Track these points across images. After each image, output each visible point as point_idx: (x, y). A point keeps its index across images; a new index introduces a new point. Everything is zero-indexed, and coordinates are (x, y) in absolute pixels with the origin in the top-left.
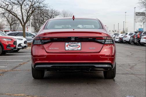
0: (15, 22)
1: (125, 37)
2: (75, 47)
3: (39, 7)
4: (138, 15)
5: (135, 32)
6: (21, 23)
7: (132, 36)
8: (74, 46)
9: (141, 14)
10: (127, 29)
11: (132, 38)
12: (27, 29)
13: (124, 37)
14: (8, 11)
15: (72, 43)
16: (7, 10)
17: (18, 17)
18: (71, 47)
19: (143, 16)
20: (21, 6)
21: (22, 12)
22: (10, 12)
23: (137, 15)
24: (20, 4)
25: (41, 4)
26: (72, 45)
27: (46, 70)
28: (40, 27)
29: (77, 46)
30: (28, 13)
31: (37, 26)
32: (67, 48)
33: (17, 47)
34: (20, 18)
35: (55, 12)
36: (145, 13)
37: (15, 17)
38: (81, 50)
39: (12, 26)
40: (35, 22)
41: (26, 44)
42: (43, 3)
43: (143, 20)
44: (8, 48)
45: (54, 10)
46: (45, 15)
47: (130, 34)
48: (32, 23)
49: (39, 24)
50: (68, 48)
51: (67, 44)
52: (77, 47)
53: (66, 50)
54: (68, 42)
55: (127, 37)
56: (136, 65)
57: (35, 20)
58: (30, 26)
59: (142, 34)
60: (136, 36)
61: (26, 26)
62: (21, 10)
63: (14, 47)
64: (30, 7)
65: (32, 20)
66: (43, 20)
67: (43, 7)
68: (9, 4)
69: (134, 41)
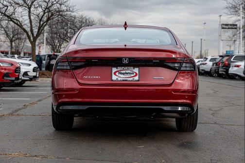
0: (19, 36)
1: (203, 64)
2: (129, 75)
3: (59, 11)
4: (226, 28)
5: (220, 56)
6: (29, 38)
7: (214, 62)
8: (127, 73)
9: (231, 27)
10: (206, 51)
11: (215, 66)
12: (40, 49)
13: (201, 64)
14: (8, 16)
15: (123, 68)
16: (5, 15)
17: (25, 27)
18: (122, 76)
19: (233, 30)
20: (30, 8)
21: (30, 18)
22: (10, 18)
23: (223, 28)
24: (28, 5)
25: (62, 6)
26: (124, 72)
27: (77, 115)
28: (60, 45)
29: (133, 73)
30: (41, 20)
31: (56, 44)
32: (114, 78)
33: (21, 77)
34: (26, 29)
35: (86, 21)
36: (236, 25)
37: (18, 27)
38: (138, 81)
39: (13, 43)
40: (52, 37)
41: (36, 73)
42: (66, 4)
43: (234, 36)
44: (5, 78)
45: (85, 17)
46: (69, 25)
47: (211, 59)
48: (46, 39)
49: (59, 41)
50: (117, 77)
51: (114, 70)
52: (132, 75)
53: (112, 80)
54: (116, 66)
55: (206, 64)
56: (221, 109)
57: (52, 33)
58: (43, 43)
59: (232, 60)
60: (222, 63)
61: (37, 43)
62: (30, 16)
63: (16, 78)
64: (44, 11)
65: (47, 34)
66: (67, 34)
67: (67, 11)
68: (8, 4)
69: (218, 71)
